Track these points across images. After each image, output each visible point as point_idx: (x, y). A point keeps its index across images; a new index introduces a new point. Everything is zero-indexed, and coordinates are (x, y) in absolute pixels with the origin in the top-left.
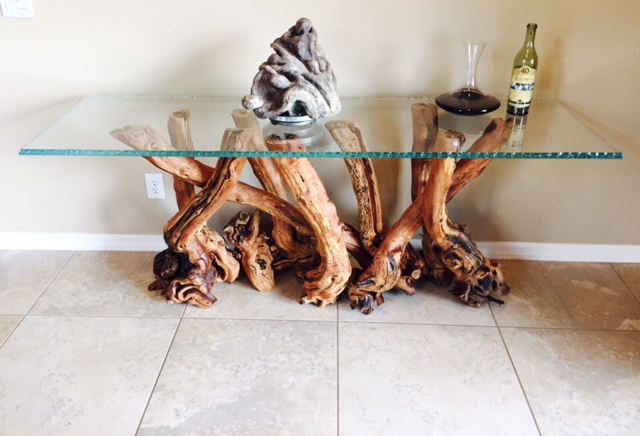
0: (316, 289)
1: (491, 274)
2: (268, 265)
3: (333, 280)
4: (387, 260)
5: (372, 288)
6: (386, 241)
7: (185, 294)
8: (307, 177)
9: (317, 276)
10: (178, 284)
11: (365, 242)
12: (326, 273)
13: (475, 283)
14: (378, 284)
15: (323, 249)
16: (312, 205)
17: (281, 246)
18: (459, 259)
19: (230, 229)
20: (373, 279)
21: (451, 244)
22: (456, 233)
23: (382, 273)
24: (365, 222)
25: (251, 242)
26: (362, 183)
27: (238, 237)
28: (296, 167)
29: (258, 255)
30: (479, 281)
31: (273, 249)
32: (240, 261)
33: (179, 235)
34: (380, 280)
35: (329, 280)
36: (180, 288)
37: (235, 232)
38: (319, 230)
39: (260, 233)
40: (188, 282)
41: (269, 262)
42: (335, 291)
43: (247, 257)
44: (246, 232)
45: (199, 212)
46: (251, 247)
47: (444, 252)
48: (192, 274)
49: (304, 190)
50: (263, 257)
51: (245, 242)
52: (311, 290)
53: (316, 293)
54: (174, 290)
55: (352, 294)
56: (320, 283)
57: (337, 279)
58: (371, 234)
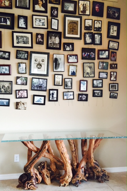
0: (64, 180)
1: (104, 173)
2: (49, 177)
3: (69, 177)
4: (81, 170)
5: (78, 179)
6: (80, 165)
7: (29, 186)
8: (63, 147)
9: (64, 177)
10: (28, 182)
11: (74, 166)
12: (67, 175)
13: (101, 175)
14: (80, 177)
15: (66, 168)
16: (64, 154)
17: (53, 170)
18: (97, 168)
19: (39, 167)
20: (78, 176)
21: (95, 165)
22: (95, 162)
23: (80, 174)
24: (74, 161)
25: (45, 170)
26: (74, 150)
27: (41, 169)
28: (62, 144)
29: (46, 174)
30: (102, 175)
31: (50, 172)
32: (42, 176)
33: (29, 167)
34: (80, 176)
35: (68, 177)
36: (28, 184)
37: (40, 168)
38: (65, 162)
39: (47, 167)
40: (31, 181)
41: (49, 176)
42: (69, 180)
43: (44, 175)
44: (43, 167)
45: (36, 159)
46: (45, 171)
47: (93, 167)
48: (32, 179)
49: (63, 150)
50: (48, 175)
51: (43, 170)
52: (63, 181)
53: (64, 182)
54: (27, 184)
55: (73, 181)
56: (65, 178)
57: (70, 176)
58: (76, 164)
